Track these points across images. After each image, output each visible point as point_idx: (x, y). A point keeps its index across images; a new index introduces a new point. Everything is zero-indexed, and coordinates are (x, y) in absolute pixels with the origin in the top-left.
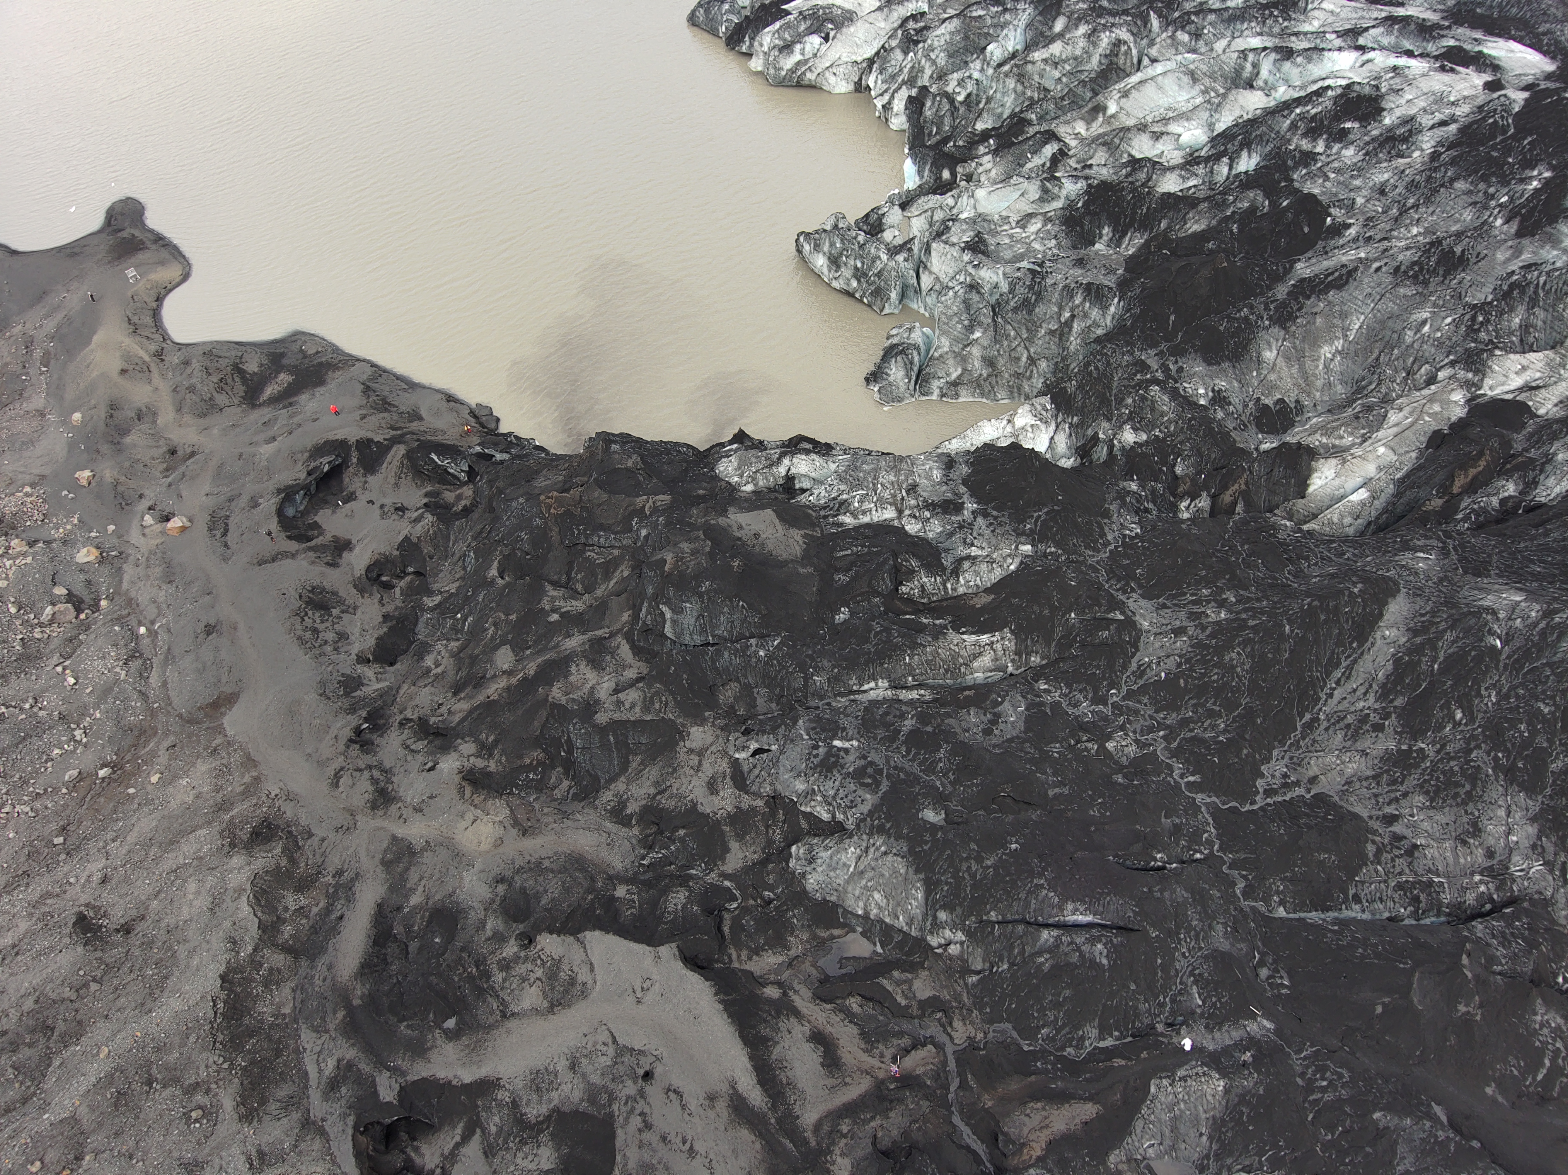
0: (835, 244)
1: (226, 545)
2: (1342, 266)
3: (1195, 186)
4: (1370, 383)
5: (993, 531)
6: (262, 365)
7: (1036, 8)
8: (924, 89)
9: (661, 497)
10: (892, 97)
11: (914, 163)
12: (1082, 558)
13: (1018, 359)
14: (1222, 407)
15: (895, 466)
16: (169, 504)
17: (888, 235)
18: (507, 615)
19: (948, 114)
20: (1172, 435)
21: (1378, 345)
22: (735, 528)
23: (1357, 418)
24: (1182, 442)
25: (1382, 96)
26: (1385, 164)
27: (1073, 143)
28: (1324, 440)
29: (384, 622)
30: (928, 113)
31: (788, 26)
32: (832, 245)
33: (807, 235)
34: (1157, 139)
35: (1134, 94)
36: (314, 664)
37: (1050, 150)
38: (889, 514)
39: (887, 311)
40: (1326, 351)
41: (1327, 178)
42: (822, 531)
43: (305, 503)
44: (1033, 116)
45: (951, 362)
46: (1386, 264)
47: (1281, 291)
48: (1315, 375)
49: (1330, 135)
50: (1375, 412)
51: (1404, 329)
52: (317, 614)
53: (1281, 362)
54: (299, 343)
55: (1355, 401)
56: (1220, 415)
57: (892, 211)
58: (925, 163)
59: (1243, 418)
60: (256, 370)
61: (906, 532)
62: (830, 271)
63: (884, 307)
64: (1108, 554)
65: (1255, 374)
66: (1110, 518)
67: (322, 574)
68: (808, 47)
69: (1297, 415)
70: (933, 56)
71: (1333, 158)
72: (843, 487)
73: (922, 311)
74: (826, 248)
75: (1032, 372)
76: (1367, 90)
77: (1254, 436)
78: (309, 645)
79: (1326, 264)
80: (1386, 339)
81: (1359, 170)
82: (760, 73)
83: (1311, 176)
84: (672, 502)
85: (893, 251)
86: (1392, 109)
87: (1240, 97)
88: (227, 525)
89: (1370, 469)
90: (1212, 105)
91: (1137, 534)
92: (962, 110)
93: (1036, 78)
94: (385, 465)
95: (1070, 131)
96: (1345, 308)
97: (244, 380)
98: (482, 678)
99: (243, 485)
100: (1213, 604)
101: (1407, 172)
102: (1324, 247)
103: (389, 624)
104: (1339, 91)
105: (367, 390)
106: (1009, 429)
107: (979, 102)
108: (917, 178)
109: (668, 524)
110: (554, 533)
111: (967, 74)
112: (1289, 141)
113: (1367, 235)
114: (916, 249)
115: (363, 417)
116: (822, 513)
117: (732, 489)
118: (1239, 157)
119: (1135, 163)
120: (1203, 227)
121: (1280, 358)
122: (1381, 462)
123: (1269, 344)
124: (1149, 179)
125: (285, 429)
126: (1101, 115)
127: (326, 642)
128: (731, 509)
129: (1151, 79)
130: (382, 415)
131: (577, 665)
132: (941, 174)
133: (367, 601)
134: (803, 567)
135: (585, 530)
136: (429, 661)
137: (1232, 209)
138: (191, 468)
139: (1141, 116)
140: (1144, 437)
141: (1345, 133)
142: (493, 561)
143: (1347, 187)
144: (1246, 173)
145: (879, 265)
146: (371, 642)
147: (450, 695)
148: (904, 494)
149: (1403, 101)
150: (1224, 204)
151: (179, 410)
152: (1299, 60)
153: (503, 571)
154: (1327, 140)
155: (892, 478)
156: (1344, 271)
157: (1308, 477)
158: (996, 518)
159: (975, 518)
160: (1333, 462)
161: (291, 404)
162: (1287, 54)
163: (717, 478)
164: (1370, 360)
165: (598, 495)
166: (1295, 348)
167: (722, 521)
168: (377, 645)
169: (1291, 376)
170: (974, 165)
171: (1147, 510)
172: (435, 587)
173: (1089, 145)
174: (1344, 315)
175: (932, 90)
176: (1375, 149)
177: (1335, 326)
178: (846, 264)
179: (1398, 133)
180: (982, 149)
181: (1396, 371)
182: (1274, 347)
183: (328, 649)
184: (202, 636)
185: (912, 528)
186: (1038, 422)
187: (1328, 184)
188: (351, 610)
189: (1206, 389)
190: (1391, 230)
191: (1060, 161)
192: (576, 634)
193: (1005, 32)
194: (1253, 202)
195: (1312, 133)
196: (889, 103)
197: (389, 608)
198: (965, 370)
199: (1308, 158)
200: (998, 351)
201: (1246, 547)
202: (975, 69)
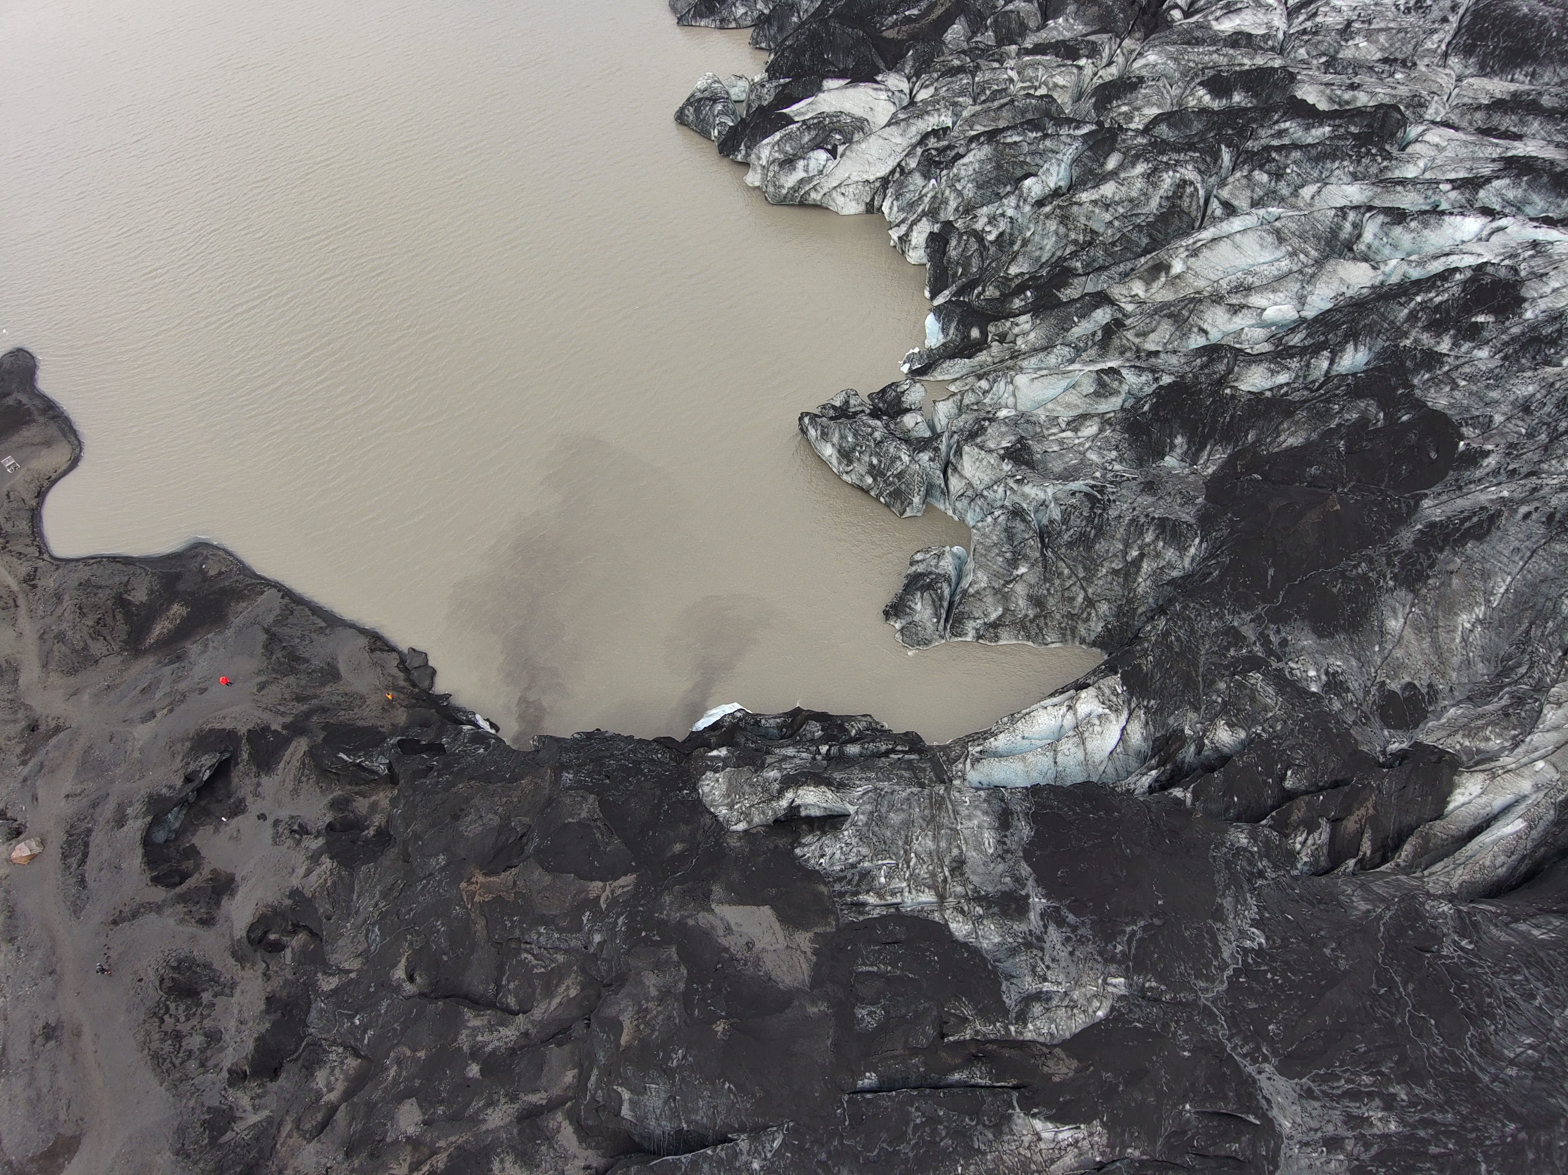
0: (846, 437)
1: (82, 882)
2: (1482, 508)
3: (1288, 384)
4: (1519, 665)
5: (1072, 954)
6: (151, 592)
7: (1085, 142)
8: (948, 225)
9: (623, 881)
10: (910, 228)
11: (938, 320)
12: (1191, 997)
13: (1073, 599)
14: (1339, 695)
15: (933, 817)
16: (21, 811)
17: (909, 420)
18: (414, 1050)
19: (976, 254)
20: (1278, 737)
21: (1528, 614)
22: (720, 932)
23: (1507, 715)
24: (1292, 748)
25: (1522, 282)
26: (1529, 374)
27: (1129, 308)
28: (1467, 743)
29: (267, 1012)
30: (953, 252)
31: (789, 137)
32: (843, 437)
33: (814, 417)
34: (1235, 312)
35: (1206, 253)
36: (171, 1099)
37: (1102, 316)
38: (927, 897)
39: (908, 513)
40: (1464, 620)
41: (1455, 386)
42: (837, 920)
43: (181, 816)
44: (1079, 265)
45: (989, 599)
46: (1536, 509)
47: (1406, 538)
48: (1450, 650)
49: (1459, 330)
50: (1527, 707)
51: (1560, 596)
52: (182, 1007)
53: (1409, 634)
54: (200, 559)
55: (1501, 688)
56: (1337, 705)
57: (913, 389)
58: (950, 321)
59: (1364, 708)
60: (144, 599)
61: (951, 934)
62: (840, 463)
63: (905, 510)
64: (1226, 984)
65: (1377, 648)
66: (1224, 921)
67: (193, 937)
68: (813, 164)
69: (1430, 703)
70: (959, 187)
71: (1463, 360)
72: (864, 851)
73: (950, 513)
74: (836, 439)
75: (1089, 614)
76: (1503, 273)
77: (1378, 732)
78: (167, 1065)
79: (1461, 503)
80: (1539, 607)
81: (1496, 378)
82: (758, 188)
83: (1436, 382)
84: (637, 886)
85: (918, 445)
86: (1534, 299)
87: (1340, 269)
88: (86, 845)
89: (1525, 786)
90: (1304, 275)
91: (1260, 944)
92: (992, 250)
93: (1083, 220)
94: (282, 765)
95: (1125, 292)
96: (1488, 566)
97: (128, 616)
98: (380, 1141)
99: (112, 782)
100: (1377, 1102)
101: (1557, 386)
102: (1457, 480)
103: (273, 1017)
104: (1469, 274)
105: (272, 638)
106: (1069, 720)
107: (1012, 243)
108: (941, 336)
109: (632, 930)
110: (480, 926)
111: (1000, 211)
112: (1406, 335)
113: (1510, 467)
114: (943, 447)
115: (262, 687)
116: (837, 887)
117: (720, 827)
118: (1343, 350)
119: (1213, 351)
120: (1301, 440)
121: (1408, 629)
122: (1539, 779)
123: (1394, 610)
124: (1230, 371)
125: (167, 701)
126: (1163, 274)
127: (190, 1053)
128: (717, 890)
129: (1227, 237)
130: (286, 680)
131: (502, 1161)
132: (969, 332)
133: (248, 973)
134: (814, 1003)
135: (521, 922)
136: (321, 1078)
137: (1337, 421)
138: (51, 755)
139: (1215, 278)
140: (1242, 735)
141: (1478, 328)
142: (401, 955)
143: (1481, 400)
144: (1354, 375)
145: (899, 467)
146: (250, 1046)
147: (340, 1157)
148: (947, 873)
149: (1548, 290)
150: (1327, 415)
151: (45, 666)
152: (1413, 224)
153: (414, 969)
154: (1455, 337)
155: (930, 844)
156: (1484, 516)
157: (1450, 793)
158: (1074, 929)
159: (1045, 927)
160: (1481, 777)
161: (179, 658)
162: (1398, 216)
163: (698, 807)
164: (1518, 633)
165: (539, 876)
166: (1426, 615)
167: (703, 919)
168: (257, 1049)
169: (1422, 652)
170: (1008, 324)
171: (1261, 874)
172: (334, 959)
173: (1151, 316)
174: (1486, 575)
175: (957, 225)
176: (1515, 352)
177: (1475, 589)
178: (859, 460)
179: (1544, 332)
180: (1017, 303)
181: (1551, 649)
182: (1400, 615)
183: (192, 1065)
184: (40, 1040)
185: (959, 928)
186: (1107, 711)
187: (1457, 394)
188: (227, 991)
189: (1318, 670)
190: (1540, 462)
191: (1114, 333)
192: (503, 1101)
193: (1046, 166)
194: (1364, 413)
195: (1437, 327)
196: (907, 234)
197: (276, 983)
198: (1006, 610)
199: (1432, 359)
200: (1048, 590)
201: (1410, 987)
202: (1009, 207)
